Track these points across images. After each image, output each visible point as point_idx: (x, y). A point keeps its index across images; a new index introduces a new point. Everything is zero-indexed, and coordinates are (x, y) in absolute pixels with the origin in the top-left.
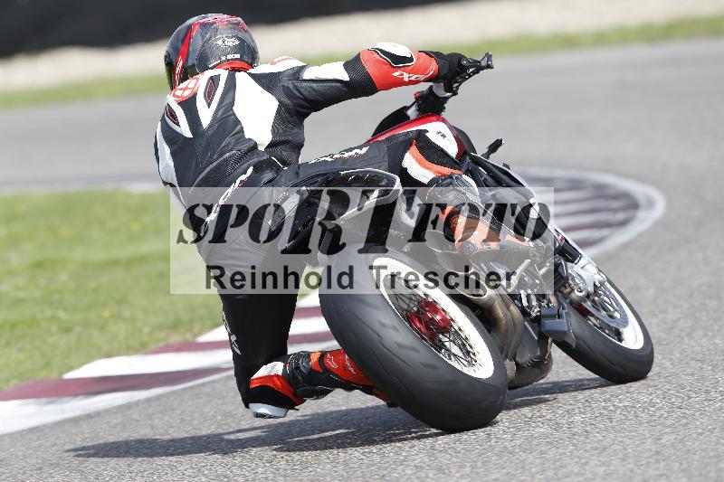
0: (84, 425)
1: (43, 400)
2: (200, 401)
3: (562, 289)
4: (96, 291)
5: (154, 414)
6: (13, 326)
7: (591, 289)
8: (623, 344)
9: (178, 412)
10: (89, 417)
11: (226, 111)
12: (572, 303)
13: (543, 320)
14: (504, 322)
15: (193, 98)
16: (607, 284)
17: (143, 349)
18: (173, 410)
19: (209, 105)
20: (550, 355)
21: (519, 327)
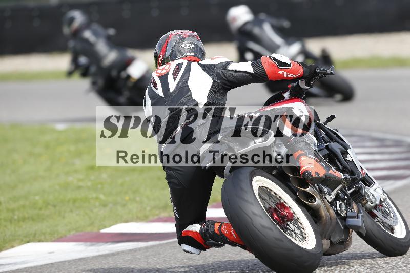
0: (110, 259)
1: (88, 243)
2: (175, 250)
3: (361, 201)
4: (122, 185)
5: (149, 256)
6: (75, 201)
7: (378, 202)
8: (394, 235)
9: (162, 256)
10: (113, 254)
11: (184, 83)
12: (366, 209)
13: (348, 219)
14: (325, 218)
15: (166, 75)
16: (388, 200)
17: (145, 219)
18: (160, 254)
19: (175, 80)
20: (351, 238)
21: (334, 223)
